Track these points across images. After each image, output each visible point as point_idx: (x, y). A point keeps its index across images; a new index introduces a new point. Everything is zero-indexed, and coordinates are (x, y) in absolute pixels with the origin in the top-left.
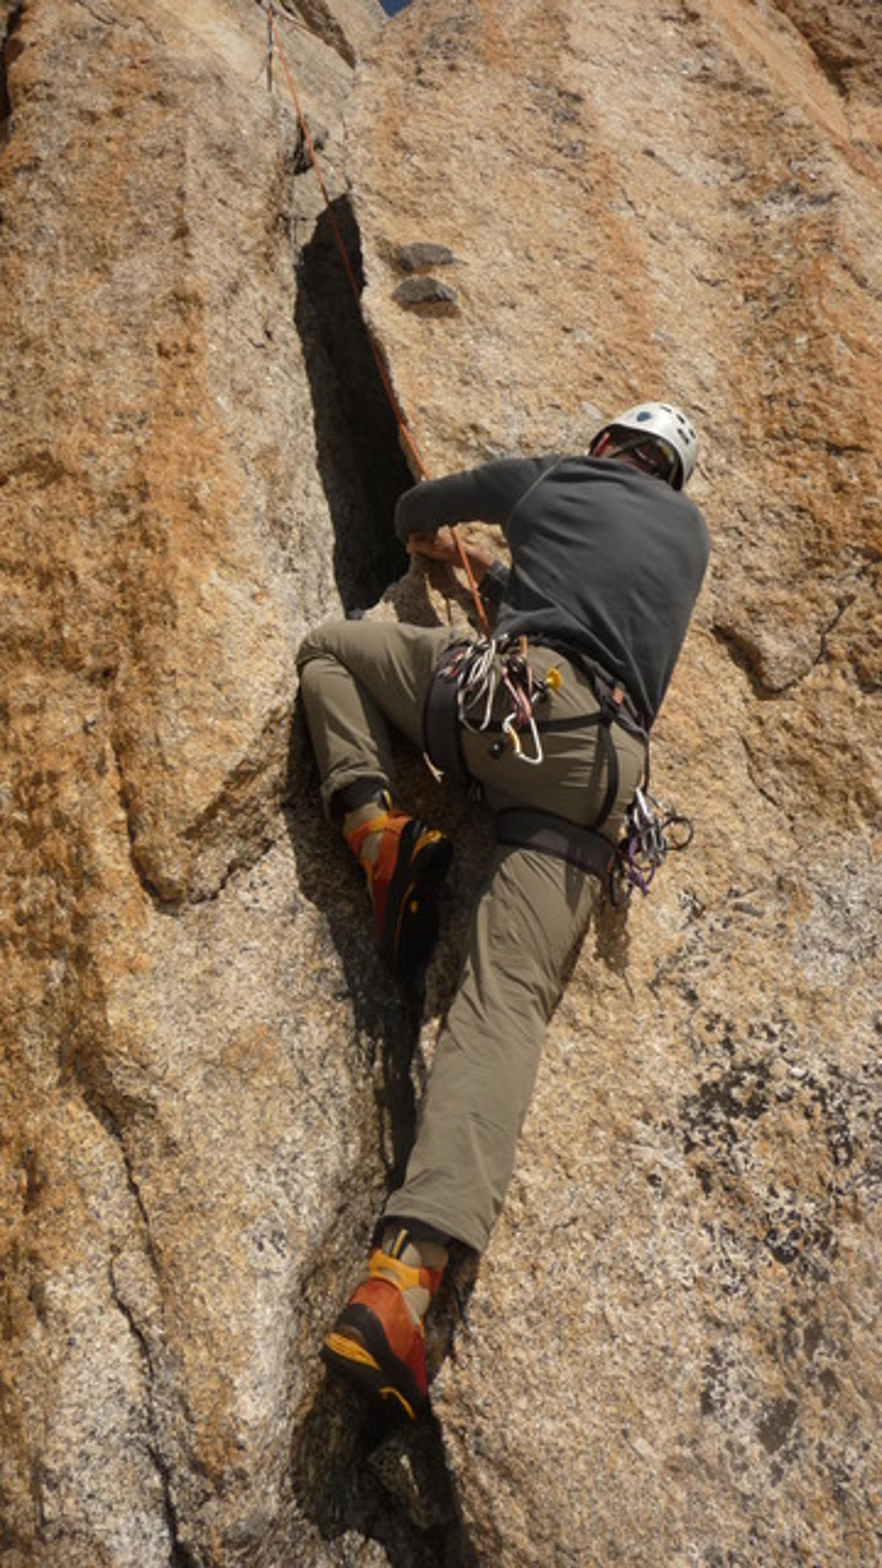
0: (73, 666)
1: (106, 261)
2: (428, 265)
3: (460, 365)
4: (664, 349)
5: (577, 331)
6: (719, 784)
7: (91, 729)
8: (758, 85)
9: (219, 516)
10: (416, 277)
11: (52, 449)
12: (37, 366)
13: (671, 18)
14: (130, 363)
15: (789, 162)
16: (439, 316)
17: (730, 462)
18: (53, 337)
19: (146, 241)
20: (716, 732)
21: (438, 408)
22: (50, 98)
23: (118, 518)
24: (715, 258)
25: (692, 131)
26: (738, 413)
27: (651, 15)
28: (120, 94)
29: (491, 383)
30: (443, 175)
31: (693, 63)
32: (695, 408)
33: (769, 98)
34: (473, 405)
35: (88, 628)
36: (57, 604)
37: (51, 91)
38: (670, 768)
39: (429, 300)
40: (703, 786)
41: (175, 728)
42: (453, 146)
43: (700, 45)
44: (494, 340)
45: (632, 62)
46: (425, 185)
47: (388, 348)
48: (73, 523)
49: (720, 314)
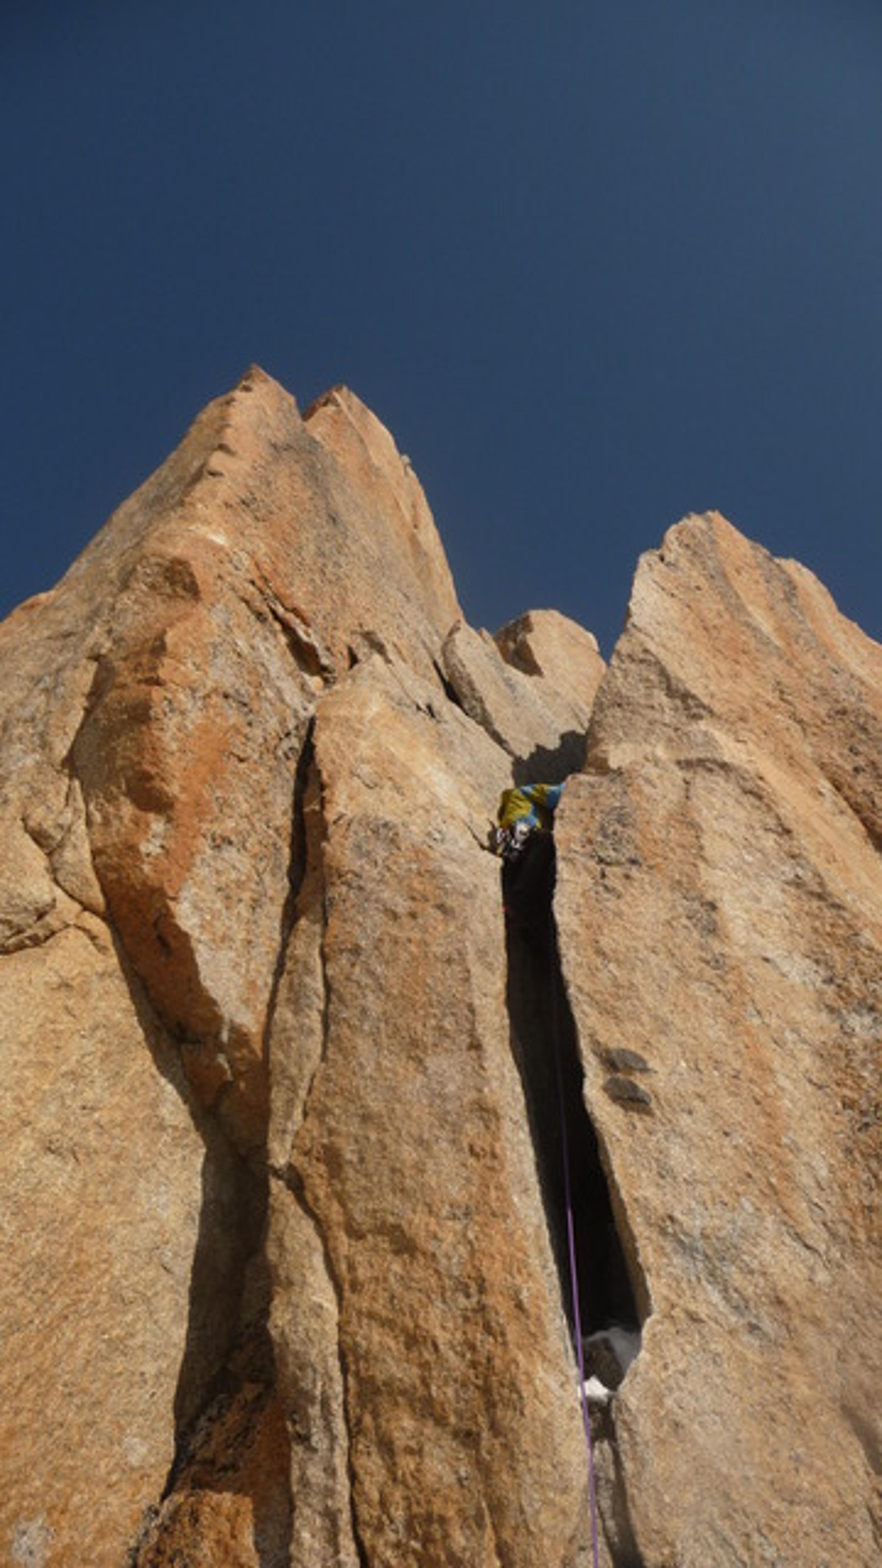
0: (440, 1421)
1: (418, 1052)
2: (630, 1070)
3: (657, 1160)
4: (791, 1151)
5: (734, 1135)
6: (853, 1546)
7: (465, 1483)
8: (837, 901)
9: (538, 1319)
10: (620, 1076)
11: (404, 1224)
12: (380, 1141)
13: (770, 830)
14: (451, 1156)
15: (865, 981)
16: (638, 1111)
17: (843, 1257)
18: (390, 1118)
19: (447, 1043)
20: (850, 1500)
21: (646, 1199)
22: (361, 888)
23: (462, 1301)
24: (819, 1063)
25: (792, 932)
26: (847, 1215)
27: (757, 826)
28: (413, 899)
29: (680, 1179)
30: (632, 984)
31: (788, 870)
32: (816, 1205)
33: (846, 915)
34: (669, 1197)
35: (450, 1392)
36: (424, 1366)
37: (362, 883)
38: (822, 1531)
39: (631, 1099)
40: (844, 1547)
41: (531, 1499)
42: (638, 958)
43: (793, 857)
44: (679, 1140)
45: (745, 867)
46: (621, 992)
47: (606, 1139)
48: (429, 1297)
49: (826, 1117)
